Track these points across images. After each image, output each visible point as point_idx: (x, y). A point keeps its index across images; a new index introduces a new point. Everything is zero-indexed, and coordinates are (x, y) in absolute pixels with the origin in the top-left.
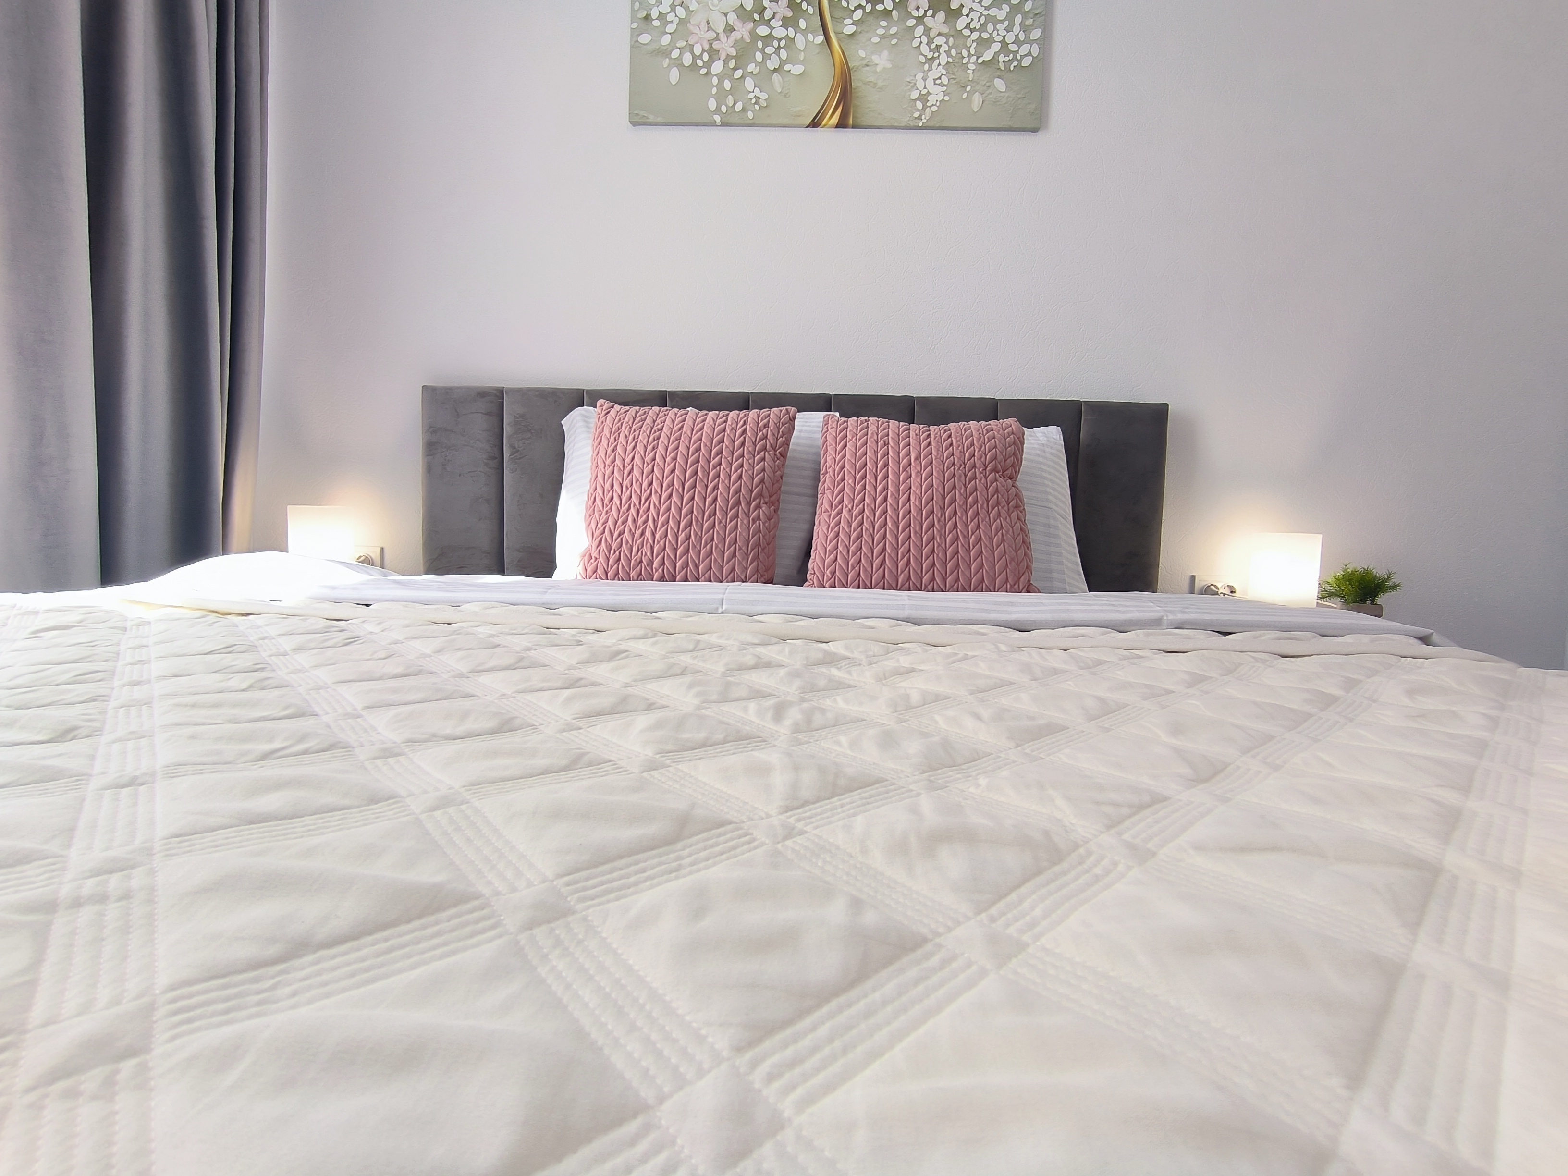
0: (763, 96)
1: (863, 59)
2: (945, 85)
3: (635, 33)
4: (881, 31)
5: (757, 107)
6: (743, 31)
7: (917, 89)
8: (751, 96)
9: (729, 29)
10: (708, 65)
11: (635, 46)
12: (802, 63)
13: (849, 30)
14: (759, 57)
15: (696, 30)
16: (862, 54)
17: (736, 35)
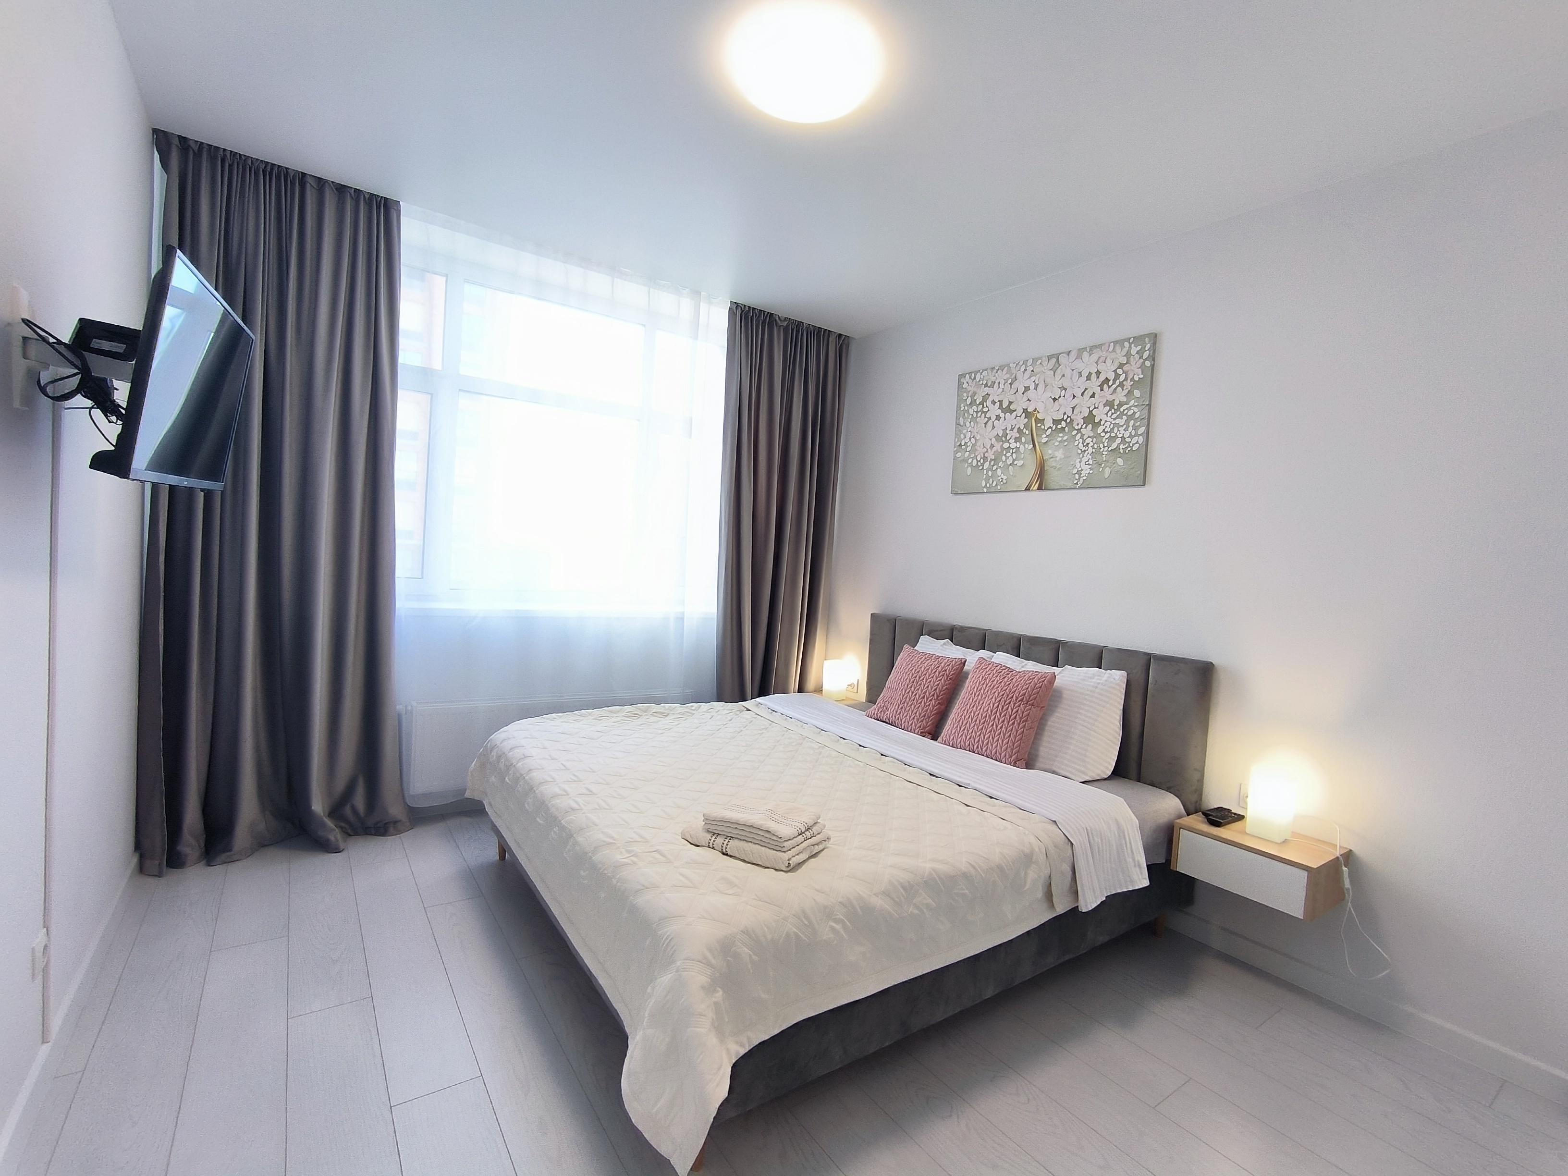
0: (1005, 478)
1: (1051, 454)
2: (1091, 465)
3: (956, 452)
4: (1059, 439)
5: (1002, 483)
6: (997, 447)
7: (1076, 468)
8: (1000, 478)
9: (992, 446)
10: (982, 465)
11: (955, 458)
12: (1022, 459)
13: (1044, 440)
14: (1004, 458)
15: (979, 448)
16: (1050, 452)
17: (994, 449)
